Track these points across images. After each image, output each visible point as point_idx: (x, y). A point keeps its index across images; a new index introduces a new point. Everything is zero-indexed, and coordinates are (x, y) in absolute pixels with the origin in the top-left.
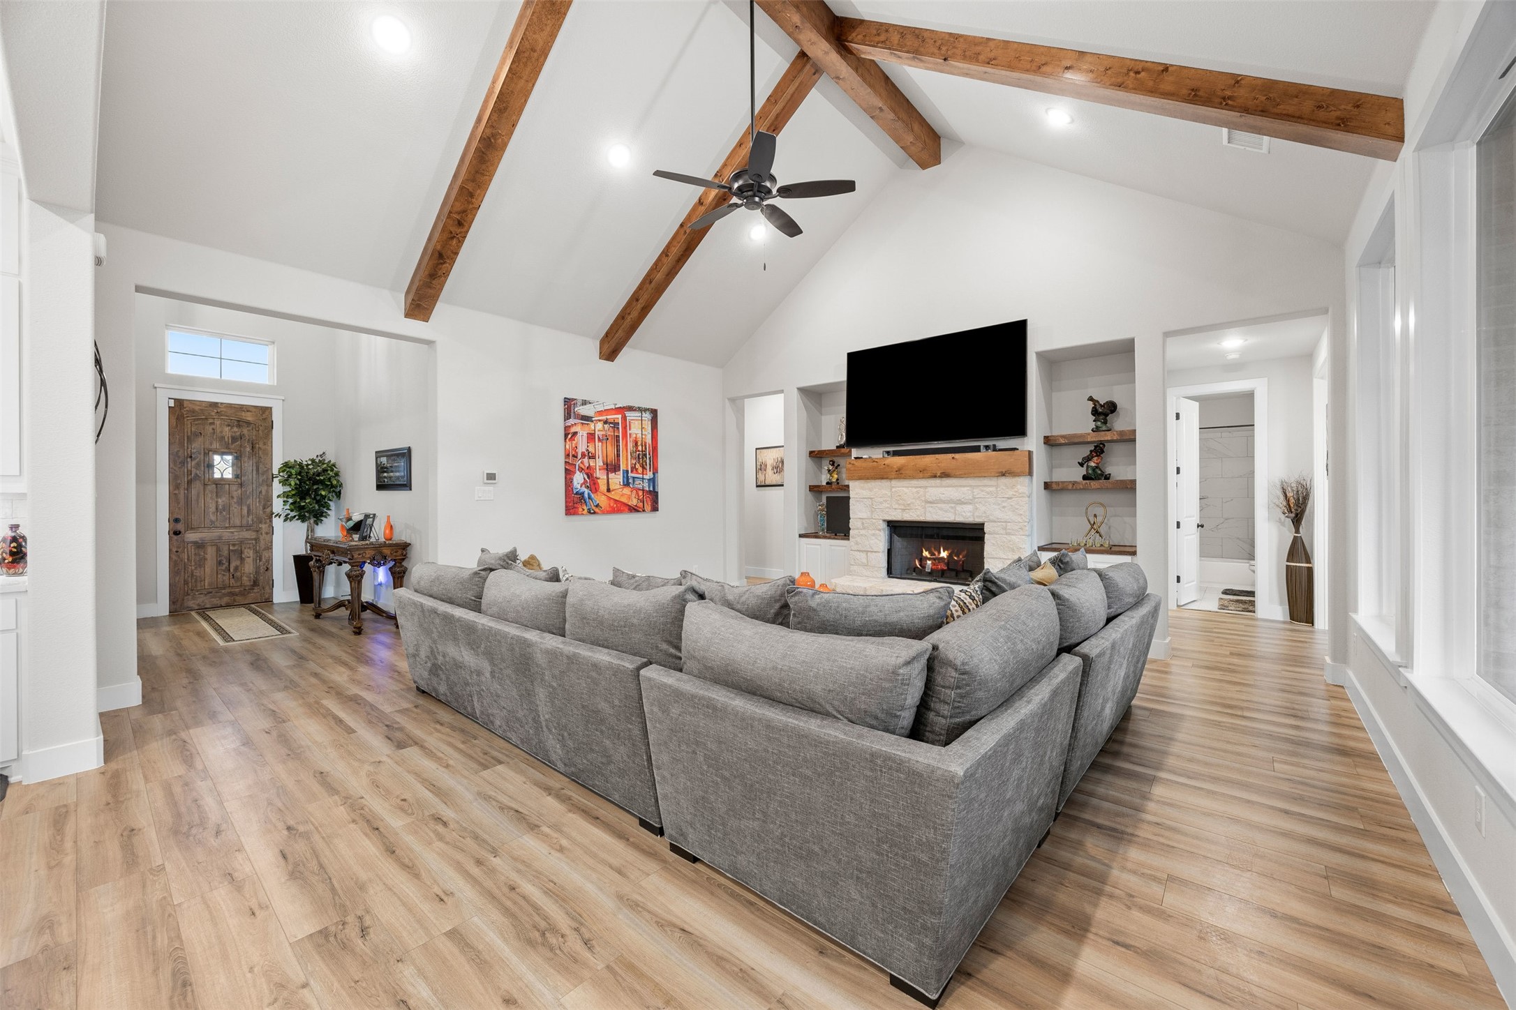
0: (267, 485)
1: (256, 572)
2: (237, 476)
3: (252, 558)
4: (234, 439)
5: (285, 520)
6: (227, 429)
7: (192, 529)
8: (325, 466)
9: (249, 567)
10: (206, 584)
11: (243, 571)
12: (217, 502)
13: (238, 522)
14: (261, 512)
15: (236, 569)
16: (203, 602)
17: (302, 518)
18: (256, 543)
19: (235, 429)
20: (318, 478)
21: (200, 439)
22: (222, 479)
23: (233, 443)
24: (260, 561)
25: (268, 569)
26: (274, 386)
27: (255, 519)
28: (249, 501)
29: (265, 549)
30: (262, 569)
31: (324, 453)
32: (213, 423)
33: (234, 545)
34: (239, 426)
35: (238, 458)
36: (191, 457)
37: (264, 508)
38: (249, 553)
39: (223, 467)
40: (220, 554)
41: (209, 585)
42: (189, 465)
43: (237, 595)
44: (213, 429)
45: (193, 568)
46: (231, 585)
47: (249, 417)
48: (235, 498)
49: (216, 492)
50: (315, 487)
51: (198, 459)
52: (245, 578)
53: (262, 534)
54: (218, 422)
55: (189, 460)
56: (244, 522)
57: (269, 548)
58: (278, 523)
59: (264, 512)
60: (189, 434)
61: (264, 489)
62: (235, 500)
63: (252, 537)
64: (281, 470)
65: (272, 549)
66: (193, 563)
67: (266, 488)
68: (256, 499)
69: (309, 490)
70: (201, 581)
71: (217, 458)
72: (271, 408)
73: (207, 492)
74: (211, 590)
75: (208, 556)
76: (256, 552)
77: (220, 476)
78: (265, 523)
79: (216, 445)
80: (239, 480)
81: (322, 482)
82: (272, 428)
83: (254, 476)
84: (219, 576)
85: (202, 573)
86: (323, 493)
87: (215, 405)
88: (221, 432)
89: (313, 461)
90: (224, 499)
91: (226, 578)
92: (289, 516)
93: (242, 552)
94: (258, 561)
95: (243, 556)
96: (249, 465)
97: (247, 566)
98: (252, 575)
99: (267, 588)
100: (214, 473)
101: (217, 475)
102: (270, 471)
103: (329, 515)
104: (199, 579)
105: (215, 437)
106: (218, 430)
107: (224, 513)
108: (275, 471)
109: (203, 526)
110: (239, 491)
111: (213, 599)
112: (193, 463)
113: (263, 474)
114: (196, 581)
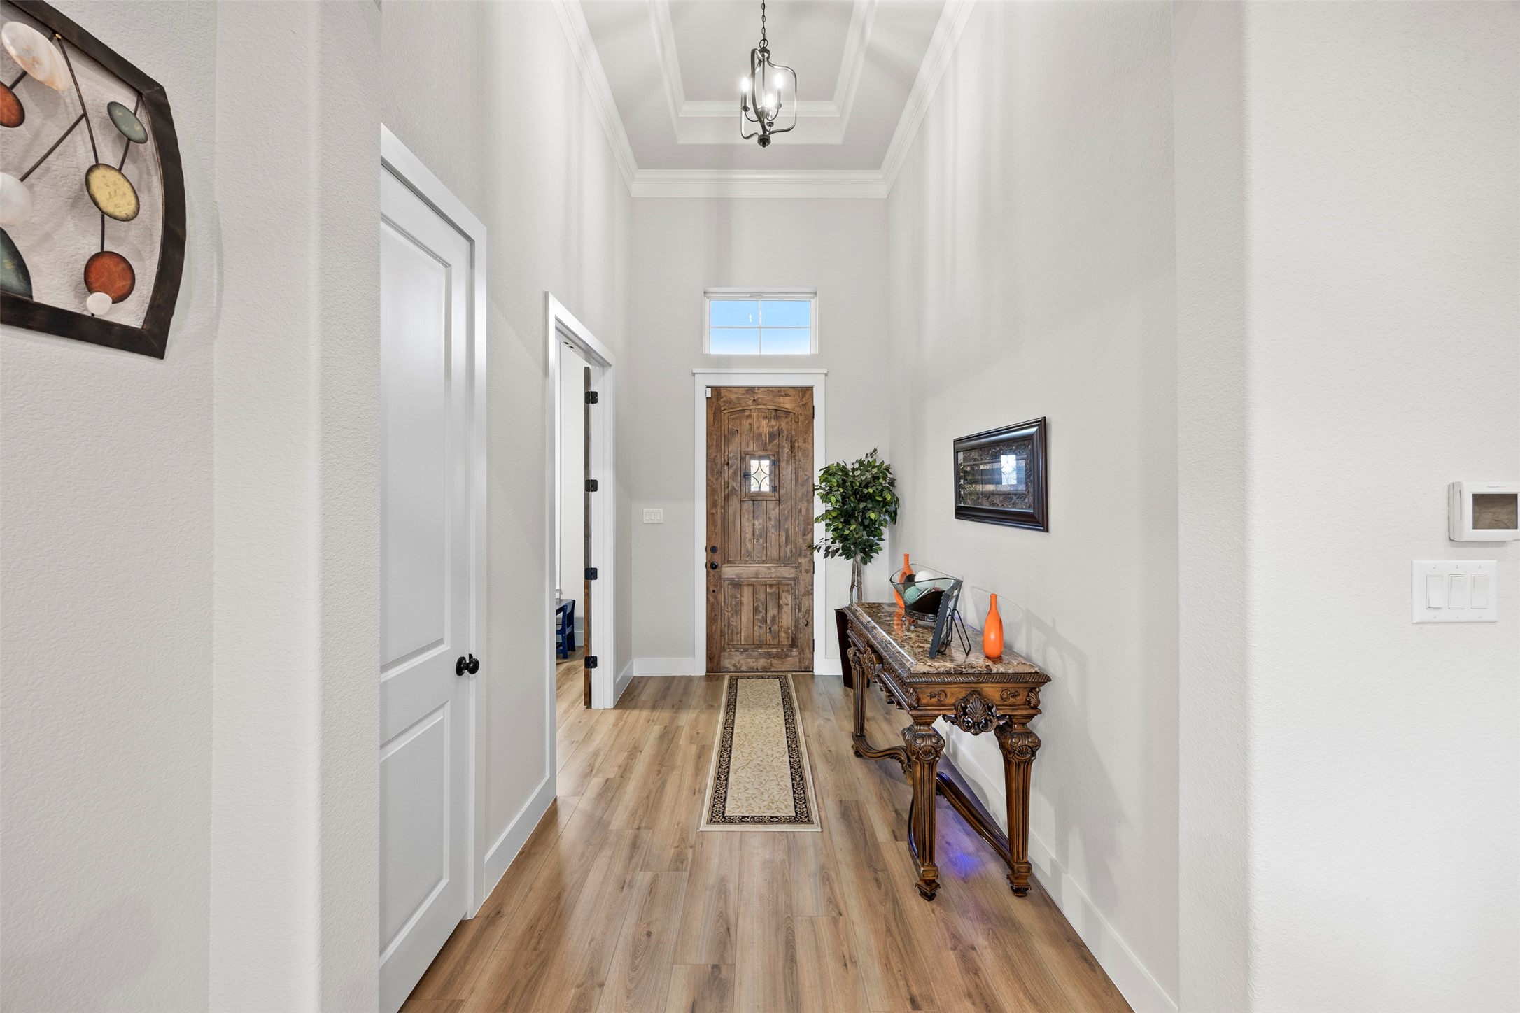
0: (807, 500)
1: (795, 627)
2: (774, 489)
3: (790, 606)
4: (772, 436)
5: (827, 555)
6: (764, 422)
7: (729, 562)
8: (875, 470)
9: (787, 620)
10: (742, 638)
11: (780, 624)
12: (754, 525)
13: (775, 555)
14: (801, 540)
15: (774, 619)
16: (739, 663)
17: (847, 553)
18: (795, 584)
19: (773, 422)
20: (865, 491)
21: (737, 439)
22: (759, 493)
23: (770, 441)
24: (800, 610)
25: (809, 624)
26: (815, 355)
27: (794, 550)
28: (788, 525)
29: (804, 595)
30: (802, 625)
31: (875, 450)
32: (749, 416)
33: (771, 586)
34: (777, 418)
35: (775, 464)
36: (728, 464)
37: (804, 535)
38: (787, 598)
39: (760, 474)
40: (756, 598)
41: (745, 640)
42: (726, 475)
43: (774, 657)
44: (750, 424)
45: (730, 614)
46: (768, 643)
47: (787, 403)
48: (773, 519)
49: (753, 512)
50: (862, 506)
51: (735, 467)
52: (783, 634)
53: (801, 572)
54: (754, 414)
55: (726, 467)
56: (782, 555)
57: (810, 593)
58: (818, 556)
59: (804, 540)
60: (726, 433)
61: (804, 507)
62: (772, 523)
63: (791, 576)
64: (823, 480)
65: (812, 594)
66: (730, 609)
67: (806, 504)
68: (795, 521)
69: (854, 510)
70: (737, 633)
71: (754, 464)
72: (812, 387)
73: (744, 511)
74: (747, 646)
75: (745, 600)
76: (795, 598)
77: (757, 490)
78: (805, 556)
79: (752, 447)
80: (777, 494)
81: (871, 497)
82: (813, 418)
83: (793, 488)
84: (756, 628)
85: (739, 622)
86: (873, 516)
87: (751, 390)
88: (758, 428)
89: (861, 462)
90: (761, 521)
91: (763, 631)
92: (831, 550)
93: (779, 598)
94: (797, 611)
95: (781, 603)
96: (787, 472)
97: (784, 616)
98: (790, 631)
99: (807, 651)
100: (750, 485)
101: (754, 488)
102: (811, 480)
103: (881, 549)
104: (735, 630)
105: (752, 435)
106: (755, 425)
107: (761, 540)
108: (817, 482)
109: (739, 558)
110: (777, 510)
111: (749, 660)
112: (731, 471)
113: (803, 485)
114: (732, 633)
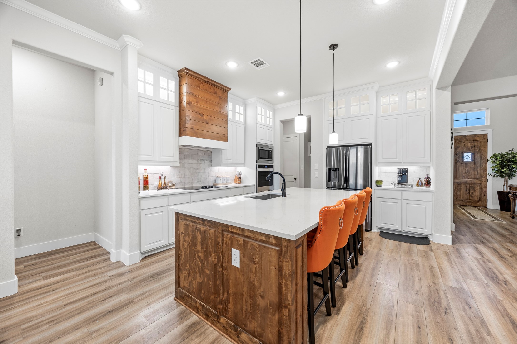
0: (485, 163)
1: (480, 195)
2: (473, 160)
3: (478, 190)
4: (472, 147)
5: (494, 177)
6: (469, 144)
7: (457, 178)
8: (515, 155)
9: (477, 193)
10: (461, 197)
11: (475, 195)
12: (465, 169)
13: (473, 177)
14: (482, 173)
15: (472, 193)
16: (460, 203)
17: (502, 177)
18: (480, 185)
19: (472, 144)
20: (511, 160)
21: (460, 148)
22: (467, 162)
23: (471, 148)
24: (482, 191)
25: (485, 195)
26: (488, 125)
27: (480, 176)
28: (478, 169)
29: (484, 187)
30: (483, 195)
31: (513, 149)
32: (464, 143)
33: (471, 185)
34: (474, 142)
35: (473, 154)
36: (456, 155)
37: (484, 172)
38: (477, 188)
39: (468, 157)
40: (466, 188)
41: (462, 198)
42: (456, 157)
43: (472, 203)
44: (464, 145)
45: (457, 191)
46: (470, 199)
47: (478, 139)
48: (472, 168)
49: (465, 166)
50: (509, 164)
51: (459, 155)
52: (476, 197)
53: (483, 182)
54: (466, 142)
56: (476, 177)
57: (486, 187)
58: (489, 178)
59: (484, 174)
60: (456, 147)
61: (484, 165)
62: (472, 169)
63: (479, 183)
64: (492, 157)
65: (487, 187)
66: (457, 190)
67: (485, 164)
68: (480, 168)
69: (506, 165)
70: (459, 196)
71: (465, 154)
72: (487, 134)
73: (462, 166)
74: (463, 200)
75: (462, 188)
76: (480, 188)
77: (466, 161)
78: (484, 178)
79: (465, 150)
80: (474, 162)
81: (512, 161)
82: (488, 141)
83: (480, 160)
84: (466, 195)
85: (460, 193)
86: (514, 166)
87: (465, 136)
88: (467, 145)
89: (507, 153)
90: (468, 168)
91: (468, 196)
92: (496, 175)
93: (474, 188)
94: (481, 192)
95: (475, 189)
96: (477, 156)
97: (476, 193)
98: (478, 197)
99: (485, 202)
100: (464, 159)
101: (465, 160)
102: (486, 158)
103: (516, 176)
104: (459, 195)
105: (465, 147)
106: (466, 145)
107: (468, 173)
108: (489, 158)
109: (460, 178)
110: (474, 166)
111: (464, 203)
112: (457, 156)
113: (483, 159)
114: (458, 196)
